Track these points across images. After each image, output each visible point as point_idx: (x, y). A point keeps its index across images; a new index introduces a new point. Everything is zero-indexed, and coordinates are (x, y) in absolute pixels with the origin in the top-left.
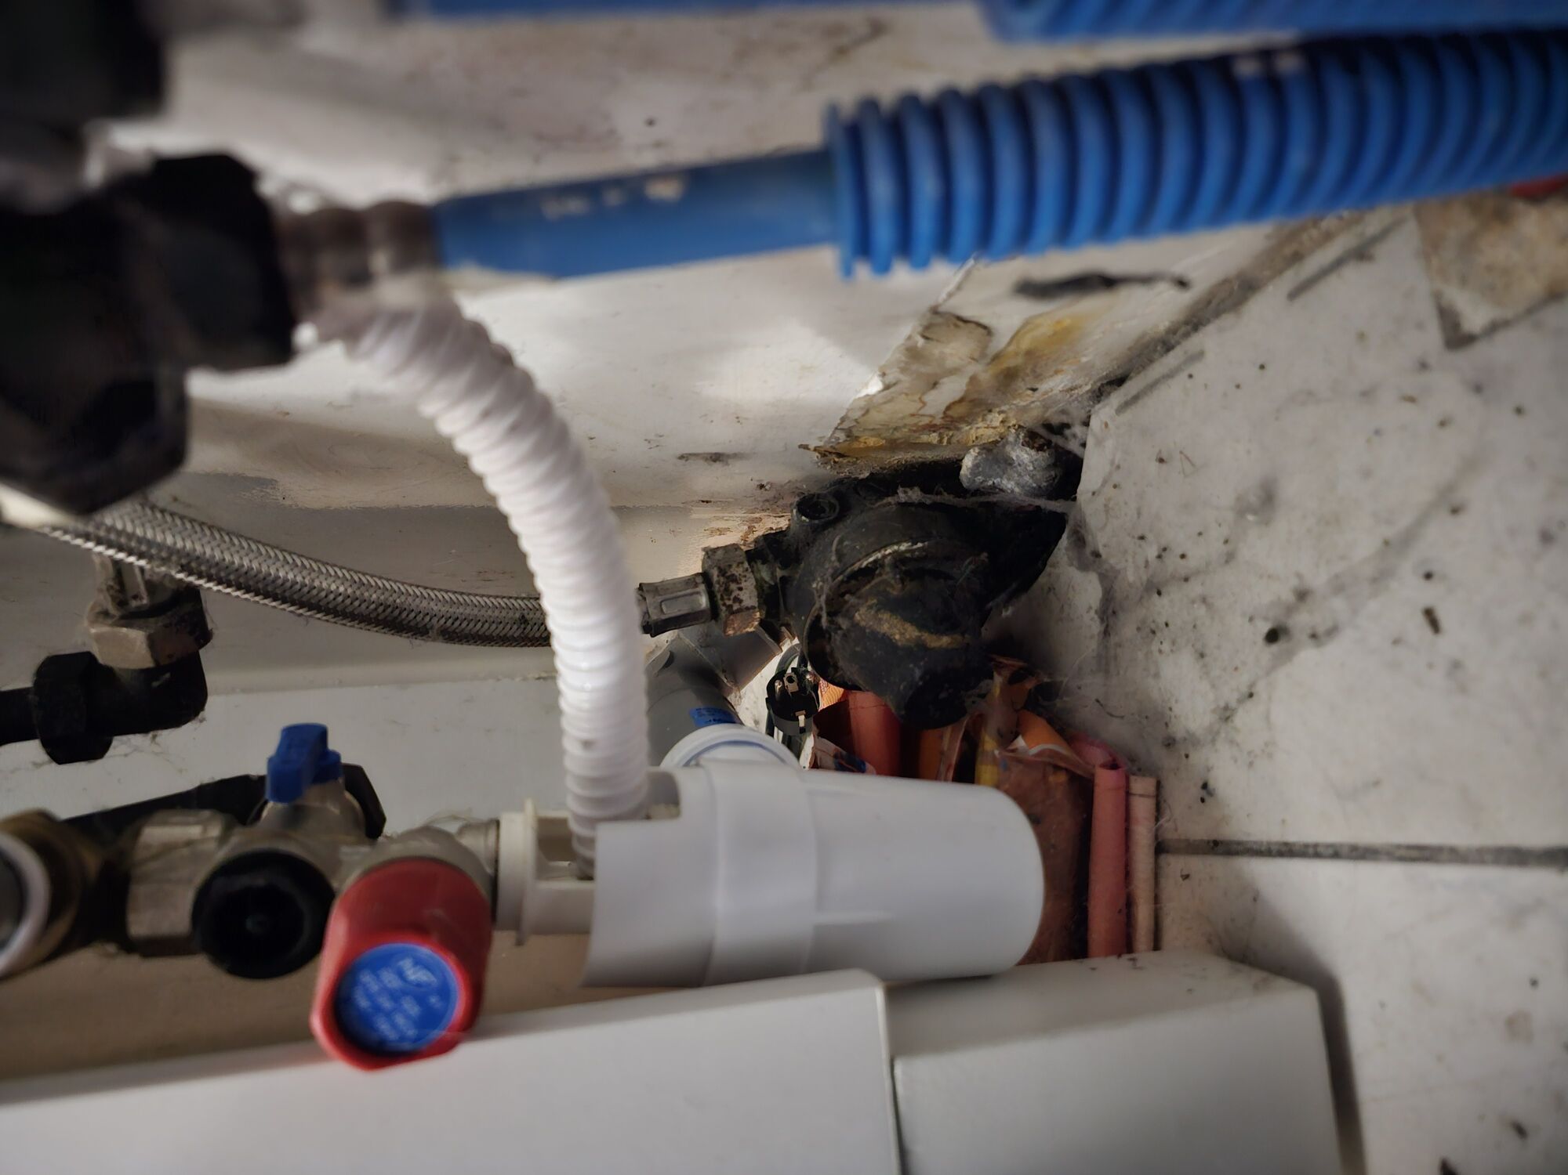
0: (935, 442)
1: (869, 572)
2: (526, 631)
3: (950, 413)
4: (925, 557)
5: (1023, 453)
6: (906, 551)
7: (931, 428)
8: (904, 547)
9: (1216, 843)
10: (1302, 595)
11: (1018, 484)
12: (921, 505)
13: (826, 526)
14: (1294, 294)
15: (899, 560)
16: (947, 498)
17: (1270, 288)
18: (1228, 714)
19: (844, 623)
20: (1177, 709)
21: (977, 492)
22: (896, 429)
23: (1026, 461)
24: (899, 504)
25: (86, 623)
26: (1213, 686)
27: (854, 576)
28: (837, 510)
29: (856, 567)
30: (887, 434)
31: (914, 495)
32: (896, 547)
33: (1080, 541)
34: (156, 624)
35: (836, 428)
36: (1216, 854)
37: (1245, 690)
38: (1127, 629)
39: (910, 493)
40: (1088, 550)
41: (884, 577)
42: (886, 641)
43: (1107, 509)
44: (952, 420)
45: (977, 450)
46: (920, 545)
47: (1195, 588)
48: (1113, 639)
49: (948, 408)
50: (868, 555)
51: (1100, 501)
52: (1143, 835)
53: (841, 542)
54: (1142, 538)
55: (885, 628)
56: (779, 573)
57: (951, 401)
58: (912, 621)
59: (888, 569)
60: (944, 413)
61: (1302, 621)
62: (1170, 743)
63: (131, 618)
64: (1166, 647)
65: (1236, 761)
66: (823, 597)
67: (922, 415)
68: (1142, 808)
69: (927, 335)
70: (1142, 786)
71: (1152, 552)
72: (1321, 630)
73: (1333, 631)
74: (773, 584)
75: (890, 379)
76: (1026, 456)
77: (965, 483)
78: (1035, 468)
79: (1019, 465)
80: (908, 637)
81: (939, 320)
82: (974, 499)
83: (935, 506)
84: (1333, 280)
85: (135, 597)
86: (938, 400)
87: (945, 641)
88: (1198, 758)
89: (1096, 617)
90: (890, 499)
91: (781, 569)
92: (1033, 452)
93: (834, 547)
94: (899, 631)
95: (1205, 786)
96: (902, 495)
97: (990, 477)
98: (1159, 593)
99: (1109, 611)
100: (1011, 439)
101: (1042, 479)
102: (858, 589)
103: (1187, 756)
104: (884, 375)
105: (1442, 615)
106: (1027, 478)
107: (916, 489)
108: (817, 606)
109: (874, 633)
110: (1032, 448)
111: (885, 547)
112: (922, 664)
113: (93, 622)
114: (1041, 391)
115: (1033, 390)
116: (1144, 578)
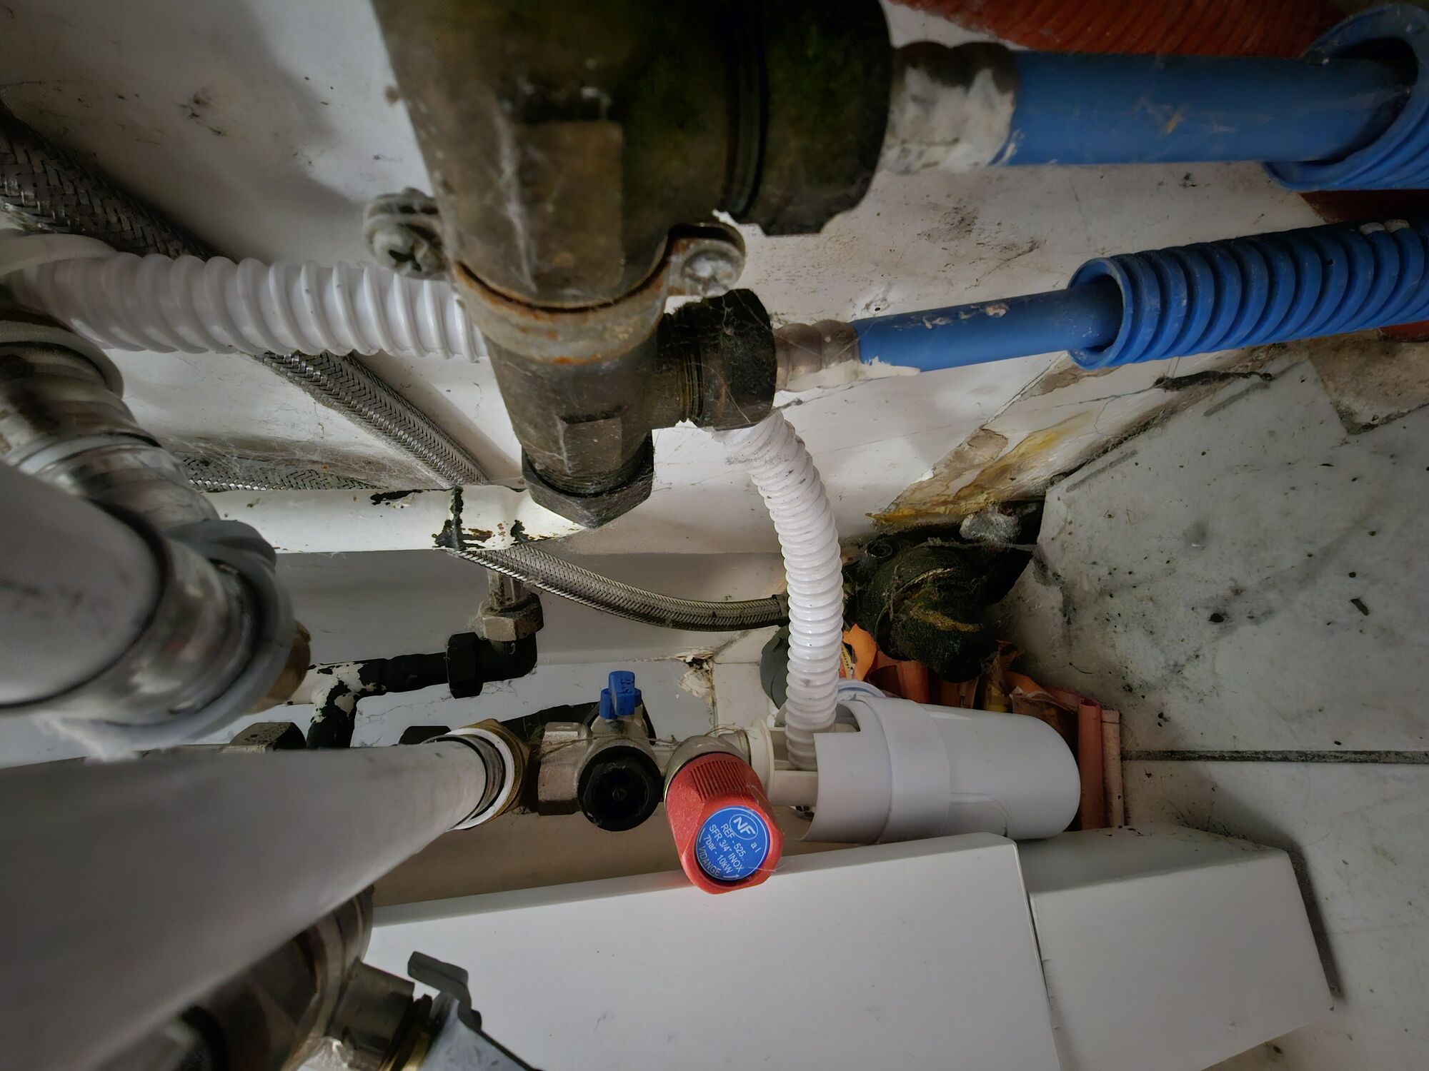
0: (942, 512)
1: (917, 586)
2: (716, 621)
3: (959, 493)
4: (950, 578)
5: (999, 517)
6: (940, 574)
7: (945, 503)
8: (939, 571)
9: (1173, 752)
10: (1238, 592)
11: (996, 535)
12: (942, 547)
13: (887, 559)
14: (1208, 414)
15: (936, 579)
16: (956, 544)
17: (1189, 411)
18: (1179, 669)
19: (904, 618)
20: (1131, 667)
21: (971, 541)
22: (924, 504)
23: (1002, 522)
24: (929, 547)
25: (479, 613)
26: (1163, 652)
27: (910, 588)
28: (892, 550)
29: (911, 583)
30: (917, 507)
31: (938, 542)
32: (935, 571)
33: (1042, 566)
34: (520, 615)
35: (892, 503)
36: (1173, 760)
37: (1191, 653)
38: (1086, 618)
39: (935, 540)
40: (1050, 573)
41: (927, 589)
42: (932, 627)
43: (1064, 549)
44: (958, 498)
45: (972, 516)
46: (949, 570)
47: (1142, 592)
48: (1074, 626)
49: (960, 491)
50: (918, 576)
51: (1058, 543)
52: (1113, 749)
53: (898, 569)
54: (1094, 563)
55: (931, 620)
56: (857, 588)
57: (964, 486)
58: (948, 615)
59: (929, 584)
60: (957, 494)
61: (1238, 608)
62: (1128, 689)
63: (505, 611)
64: (1120, 629)
65: (1187, 699)
66: (891, 601)
67: (943, 495)
68: (1111, 731)
69: (971, 444)
70: (1110, 716)
71: (1103, 572)
72: (1256, 613)
73: (1269, 613)
74: (853, 594)
75: (937, 471)
76: (1001, 519)
77: (964, 535)
78: (1007, 526)
79: (997, 524)
80: (946, 625)
81: (982, 433)
82: (970, 545)
83: (949, 548)
84: (1242, 403)
85: (508, 599)
86: (957, 485)
87: (970, 627)
88: (1153, 698)
89: (1059, 613)
90: (923, 544)
91: (858, 585)
92: (1006, 517)
93: (895, 572)
94: (942, 622)
95: (1161, 716)
96: (931, 542)
97: (979, 531)
98: (1111, 596)
99: (1069, 609)
100: (990, 509)
101: (1011, 532)
102: (911, 596)
103: (1143, 697)
104: (934, 469)
105: (1367, 601)
106: (1002, 532)
107: (938, 538)
108: (887, 606)
109: (924, 623)
110: (1005, 514)
111: (929, 571)
112: (958, 641)
113: (484, 614)
114: (1017, 480)
115: (1012, 479)
116: (1098, 588)
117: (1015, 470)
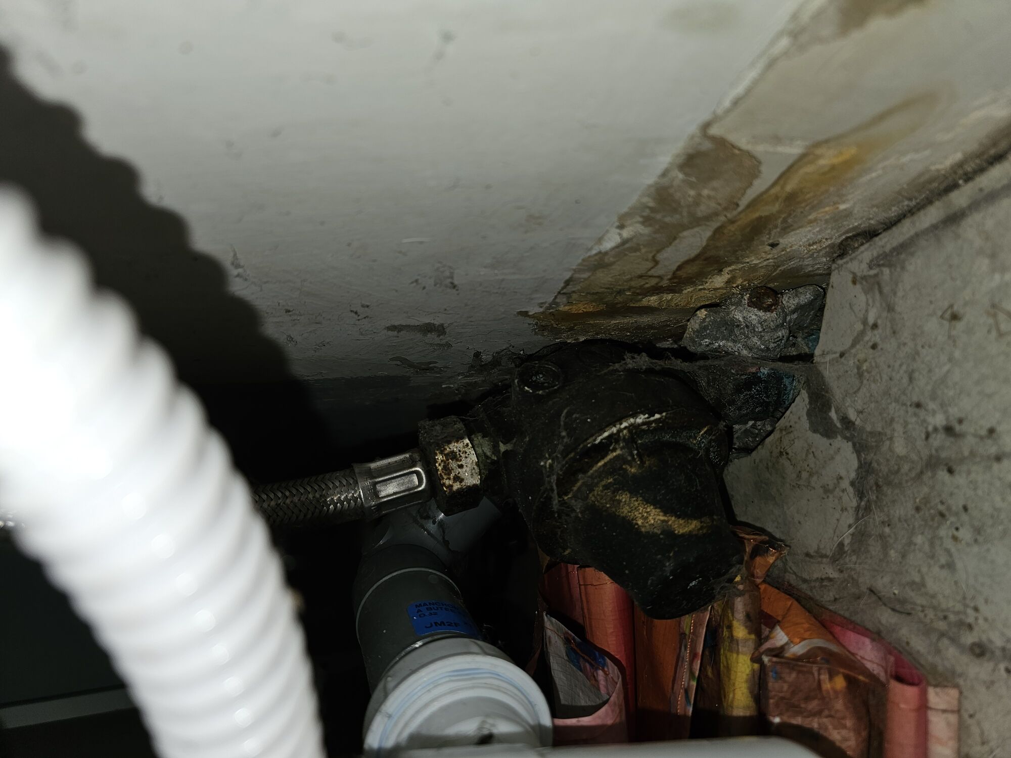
1: (603, 448)
3: (678, 272)
5: (750, 314)
6: (643, 424)
7: (656, 290)
8: (640, 419)
11: (745, 346)
15: (635, 433)
16: (675, 364)
19: (577, 506)
20: (986, 611)
23: (754, 322)
24: (627, 370)
27: (588, 452)
28: (561, 380)
29: (591, 442)
30: (609, 298)
31: (642, 361)
32: (632, 420)
33: (822, 403)
39: (637, 359)
40: (834, 416)
41: (618, 453)
43: (860, 374)
45: (705, 312)
46: (657, 416)
48: (878, 517)
50: (603, 430)
51: (850, 362)
53: (569, 415)
54: (919, 405)
55: (625, 511)
56: (502, 447)
58: (656, 504)
59: (623, 444)
60: (674, 273)
66: (554, 476)
67: (651, 276)
68: (943, 726)
74: (496, 459)
75: (629, 232)
76: (754, 317)
77: (690, 347)
78: (764, 329)
79: (747, 326)
80: (652, 522)
81: (708, 145)
83: (665, 372)
86: (672, 257)
87: (693, 526)
90: (617, 366)
91: (504, 443)
92: (761, 313)
93: (562, 421)
96: (630, 362)
97: (717, 339)
99: (869, 483)
100: (735, 300)
102: (589, 467)
104: (624, 227)
106: (756, 340)
107: (643, 354)
108: (546, 486)
109: (613, 517)
110: (759, 308)
111: (620, 420)
114: (780, 247)
115: (773, 245)
116: (925, 453)
117: (776, 227)
